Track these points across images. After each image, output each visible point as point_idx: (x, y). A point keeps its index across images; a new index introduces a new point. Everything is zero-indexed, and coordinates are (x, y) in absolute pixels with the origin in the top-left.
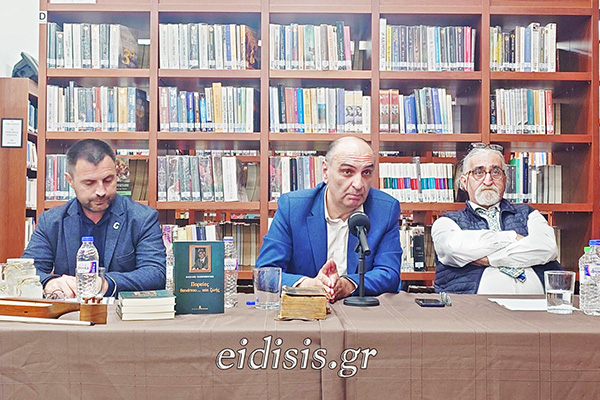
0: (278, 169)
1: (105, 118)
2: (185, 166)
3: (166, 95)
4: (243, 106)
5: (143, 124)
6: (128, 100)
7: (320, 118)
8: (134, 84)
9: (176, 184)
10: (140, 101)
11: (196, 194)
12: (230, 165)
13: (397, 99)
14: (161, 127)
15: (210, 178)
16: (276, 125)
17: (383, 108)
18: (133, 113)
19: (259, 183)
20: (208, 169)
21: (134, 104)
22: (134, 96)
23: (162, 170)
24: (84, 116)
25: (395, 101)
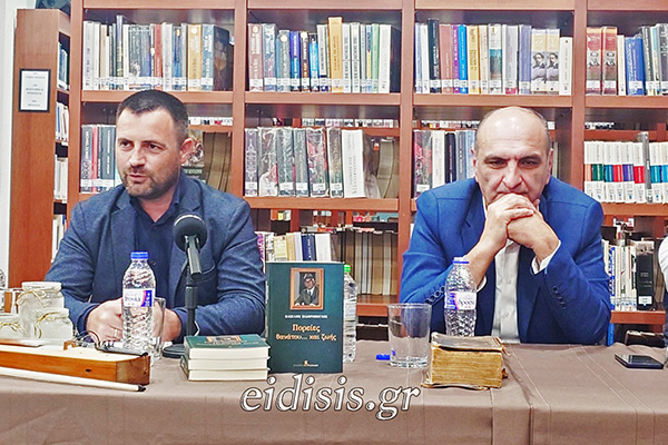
0: (427, 149)
1: (169, 71)
2: (285, 142)
3: (258, 36)
4: (375, 52)
5: (224, 80)
6: (202, 44)
7: (492, 70)
8: (213, 20)
9: (272, 170)
10: (220, 46)
11: (303, 187)
12: (353, 142)
13: (614, 42)
14: (251, 84)
15: (322, 161)
16: (425, 83)
17: (592, 57)
18: (209, 62)
19: (397, 171)
20: (320, 148)
21: (210, 50)
22: (211, 37)
23: (251, 150)
24: (137, 67)
25: (611, 45)
